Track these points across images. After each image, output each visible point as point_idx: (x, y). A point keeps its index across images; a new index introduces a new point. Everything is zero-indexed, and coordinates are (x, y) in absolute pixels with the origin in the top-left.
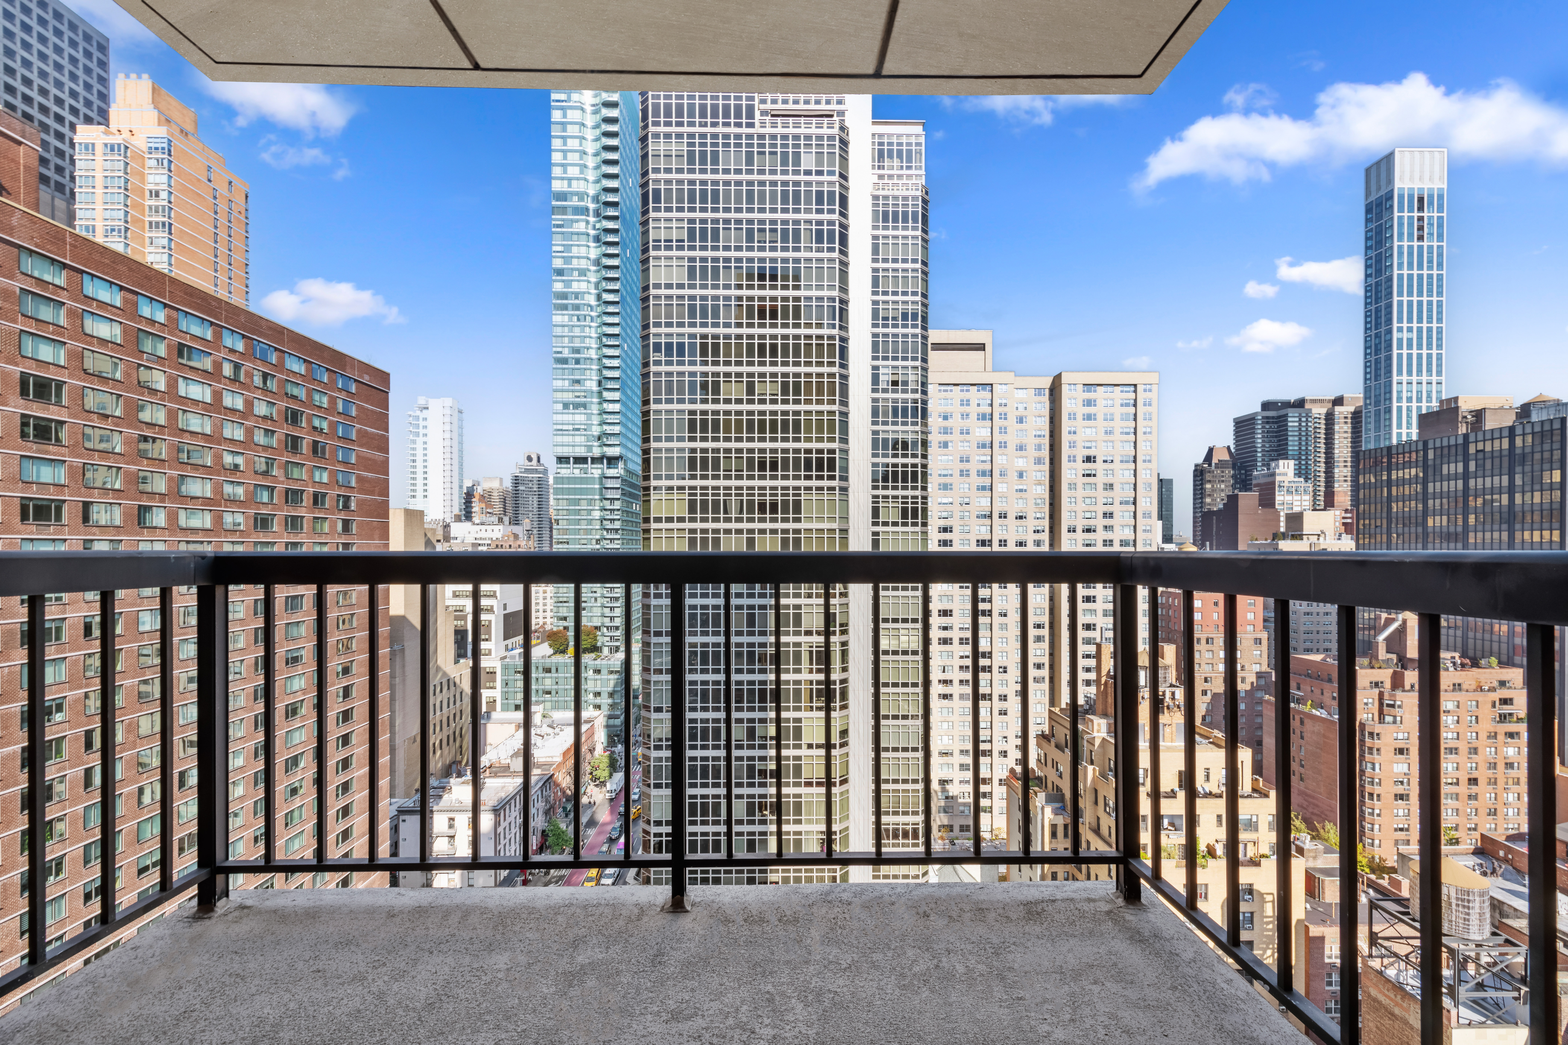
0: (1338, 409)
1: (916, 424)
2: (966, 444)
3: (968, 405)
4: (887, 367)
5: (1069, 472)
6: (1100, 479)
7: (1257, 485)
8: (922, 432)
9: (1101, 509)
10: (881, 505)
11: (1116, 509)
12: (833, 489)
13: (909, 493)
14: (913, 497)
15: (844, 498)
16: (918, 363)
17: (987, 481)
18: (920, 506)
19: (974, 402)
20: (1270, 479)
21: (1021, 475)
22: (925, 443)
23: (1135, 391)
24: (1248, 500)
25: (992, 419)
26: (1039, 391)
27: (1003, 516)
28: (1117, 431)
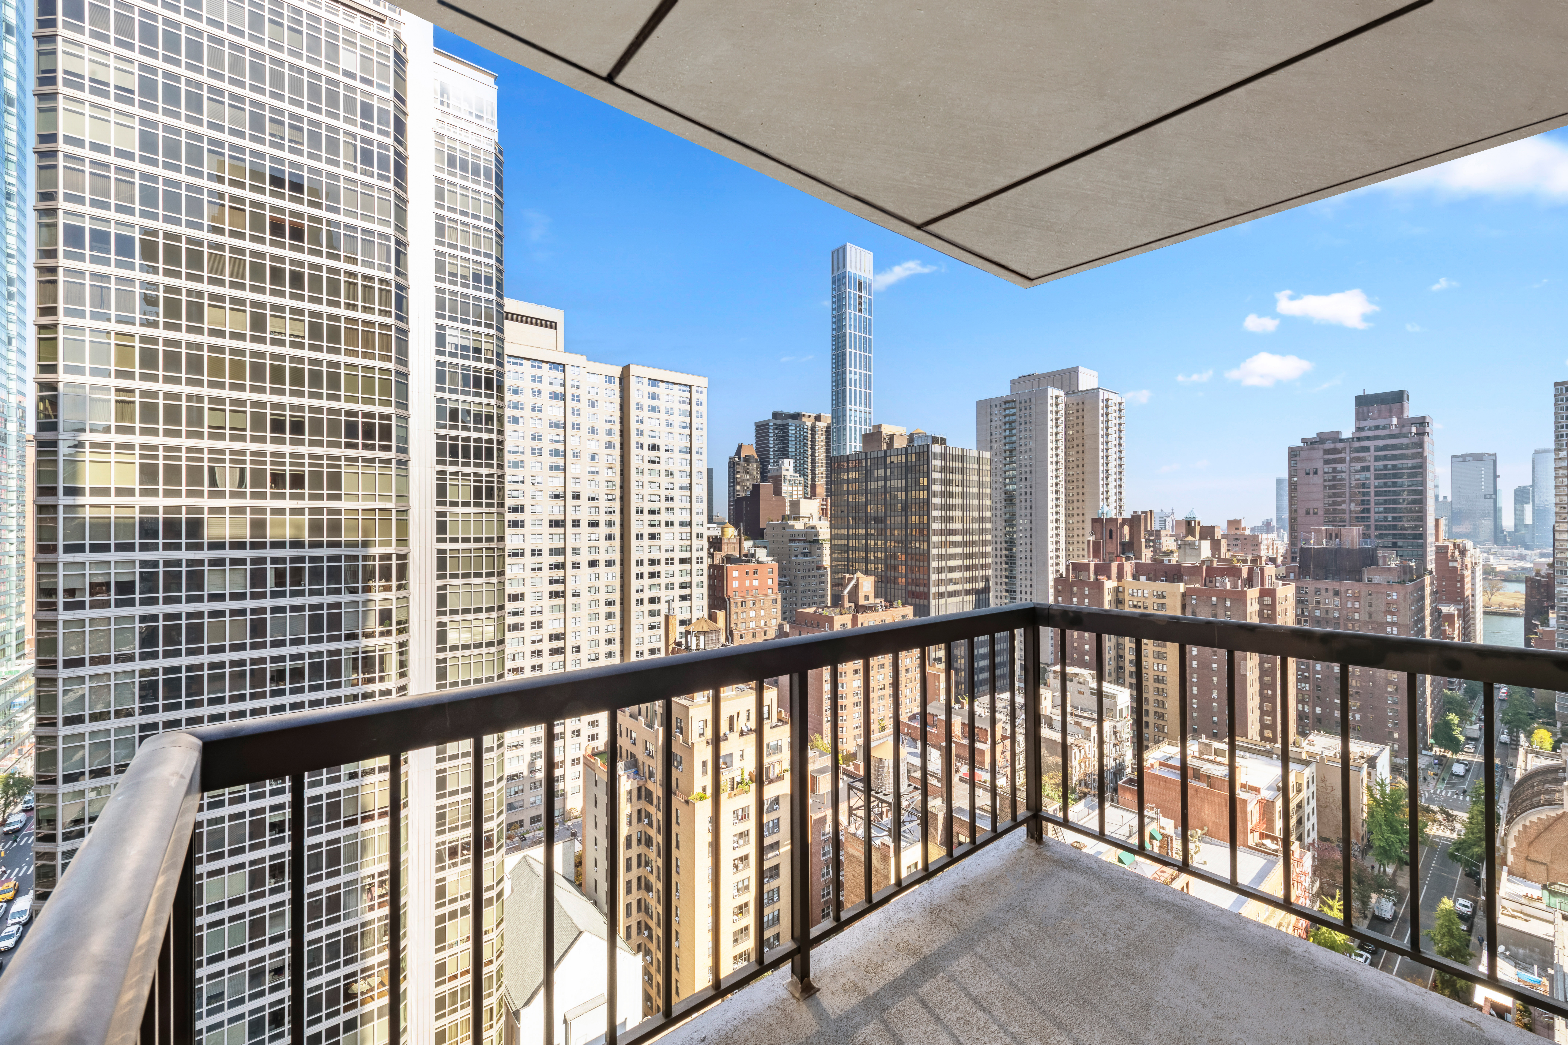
0: (818, 423)
1: (491, 396)
2: (538, 422)
3: (540, 382)
4: (456, 329)
5: (638, 458)
6: (663, 467)
7: (771, 477)
8: (498, 407)
9: (664, 493)
10: (448, 482)
11: (676, 493)
12: (389, 461)
13: (483, 470)
14: (487, 476)
15: (404, 473)
16: (493, 332)
17: (560, 461)
18: (495, 485)
19: (546, 381)
20: (777, 473)
21: (593, 458)
22: (501, 418)
23: (690, 391)
24: (766, 489)
25: (564, 400)
26: (609, 379)
27: (576, 497)
28: (676, 424)
